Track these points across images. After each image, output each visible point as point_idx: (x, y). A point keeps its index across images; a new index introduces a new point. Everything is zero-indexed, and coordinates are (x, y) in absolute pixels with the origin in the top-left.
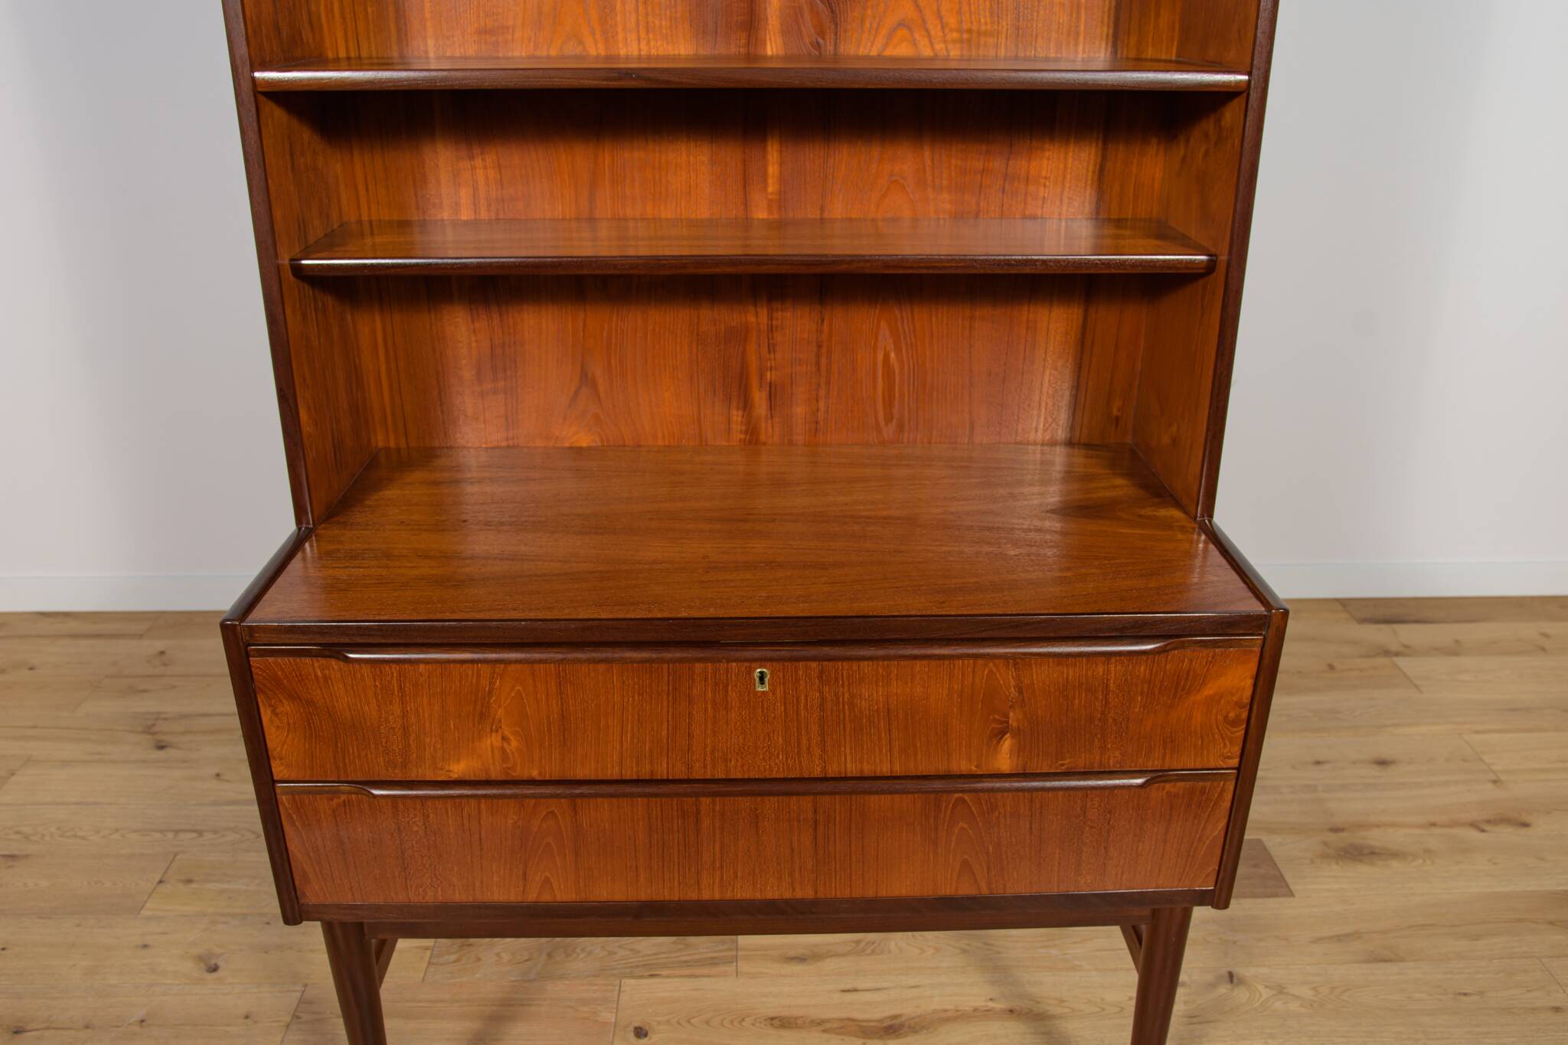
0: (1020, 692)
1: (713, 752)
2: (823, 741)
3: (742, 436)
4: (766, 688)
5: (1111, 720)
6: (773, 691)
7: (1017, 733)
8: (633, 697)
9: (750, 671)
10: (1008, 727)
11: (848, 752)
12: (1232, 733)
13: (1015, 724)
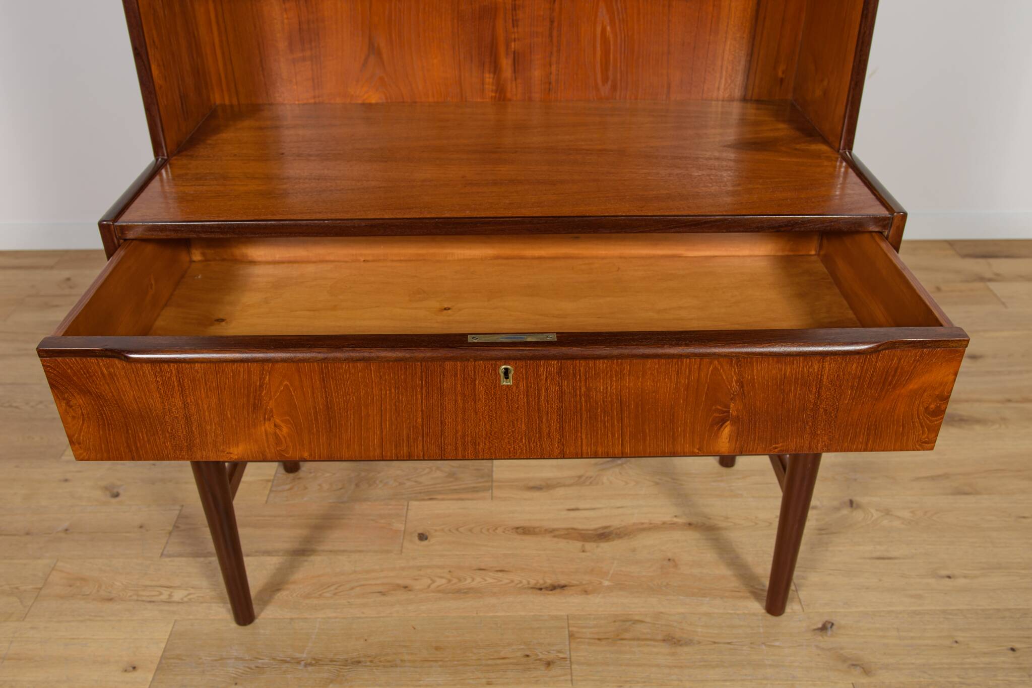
0: (742, 385)
1: (463, 436)
2: (562, 428)
3: (493, 94)
4: (510, 382)
5: (822, 410)
6: (517, 385)
7: (736, 421)
8: (390, 390)
9: (495, 369)
10: (728, 416)
11: (584, 437)
12: (931, 421)
13: (735, 414)
